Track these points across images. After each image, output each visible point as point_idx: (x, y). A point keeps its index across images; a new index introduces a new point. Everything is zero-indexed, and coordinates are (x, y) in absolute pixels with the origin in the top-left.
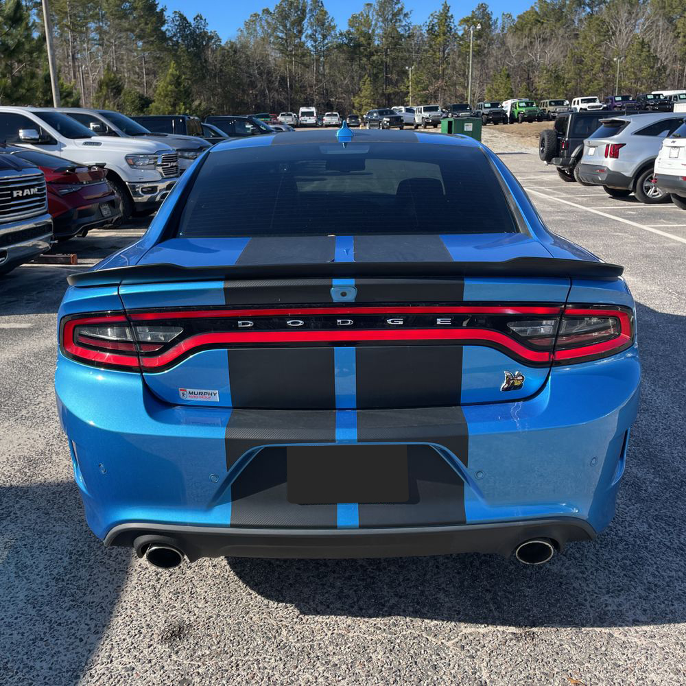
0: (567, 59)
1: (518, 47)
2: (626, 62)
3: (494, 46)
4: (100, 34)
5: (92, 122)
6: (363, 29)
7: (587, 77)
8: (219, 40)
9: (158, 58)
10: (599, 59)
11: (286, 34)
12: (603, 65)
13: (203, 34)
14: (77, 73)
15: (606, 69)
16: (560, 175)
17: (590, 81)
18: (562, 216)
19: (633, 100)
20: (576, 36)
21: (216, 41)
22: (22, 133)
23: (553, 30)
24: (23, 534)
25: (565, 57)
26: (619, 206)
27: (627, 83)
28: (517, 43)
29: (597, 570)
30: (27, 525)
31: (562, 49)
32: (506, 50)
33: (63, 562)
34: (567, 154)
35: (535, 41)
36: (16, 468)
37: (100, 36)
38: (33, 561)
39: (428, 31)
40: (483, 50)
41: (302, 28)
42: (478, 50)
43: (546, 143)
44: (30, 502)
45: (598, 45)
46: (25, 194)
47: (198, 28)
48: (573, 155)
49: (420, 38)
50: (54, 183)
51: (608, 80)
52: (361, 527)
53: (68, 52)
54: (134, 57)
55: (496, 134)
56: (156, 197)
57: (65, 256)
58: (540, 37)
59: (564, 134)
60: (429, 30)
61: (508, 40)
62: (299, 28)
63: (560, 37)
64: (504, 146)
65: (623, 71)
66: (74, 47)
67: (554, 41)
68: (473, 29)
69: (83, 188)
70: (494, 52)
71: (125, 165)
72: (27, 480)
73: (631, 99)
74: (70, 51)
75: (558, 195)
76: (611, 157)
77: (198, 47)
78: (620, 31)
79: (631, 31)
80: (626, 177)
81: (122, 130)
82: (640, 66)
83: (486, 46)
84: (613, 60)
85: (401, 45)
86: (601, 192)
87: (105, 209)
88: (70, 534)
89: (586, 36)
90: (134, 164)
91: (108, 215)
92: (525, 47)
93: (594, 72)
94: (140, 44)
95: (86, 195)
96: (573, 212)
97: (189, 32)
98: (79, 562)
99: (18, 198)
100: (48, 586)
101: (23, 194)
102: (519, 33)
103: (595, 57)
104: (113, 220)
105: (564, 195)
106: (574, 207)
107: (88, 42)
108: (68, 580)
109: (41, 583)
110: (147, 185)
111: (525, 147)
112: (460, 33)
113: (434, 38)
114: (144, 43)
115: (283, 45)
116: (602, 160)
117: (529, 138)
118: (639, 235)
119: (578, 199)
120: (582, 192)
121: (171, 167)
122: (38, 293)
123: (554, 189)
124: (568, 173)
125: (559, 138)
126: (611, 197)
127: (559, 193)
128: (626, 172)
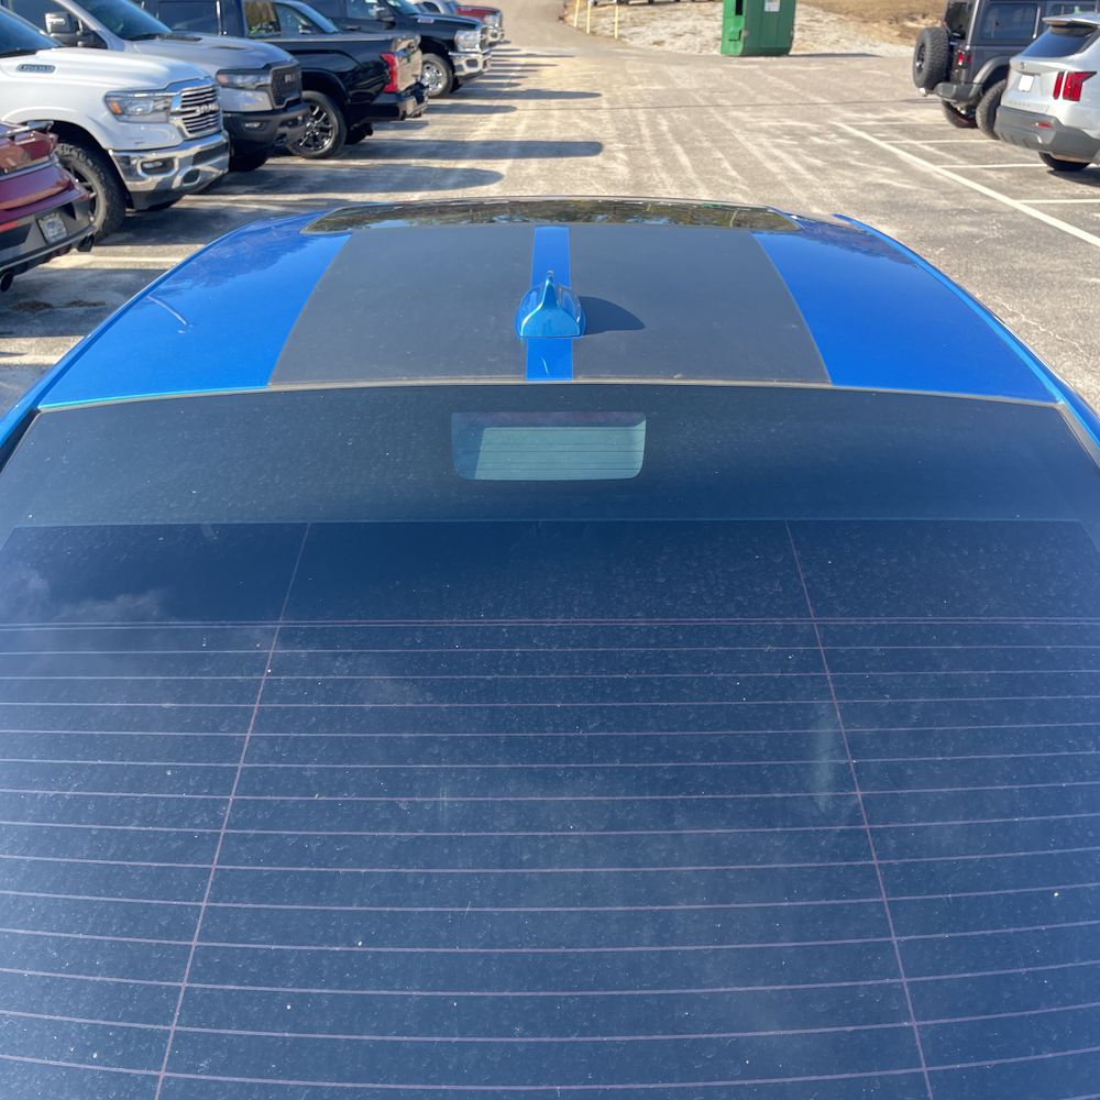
5: (50, 11)
16: (947, 114)
18: (972, 224)
26: (1074, 197)
34: (968, 75)
43: (928, 54)
48: (978, 79)
55: (819, 16)
56: (171, 180)
59: (963, 37)
64: (832, 40)
71: (104, 115)
75: (951, 162)
76: (1065, 97)
80: (1091, 138)
81: (111, 30)
86: (1033, 160)
87: (52, 225)
90: (123, 113)
91: (59, 238)
96: (989, 211)
105: (963, 165)
106: (987, 197)
110: (153, 156)
111: (870, 41)
116: (1047, 103)
117: (876, 25)
120: (1001, 157)
121: (202, 115)
123: (942, 148)
124: (963, 112)
125: (952, 43)
126: (1050, 172)
127: (951, 157)
128: (1092, 129)
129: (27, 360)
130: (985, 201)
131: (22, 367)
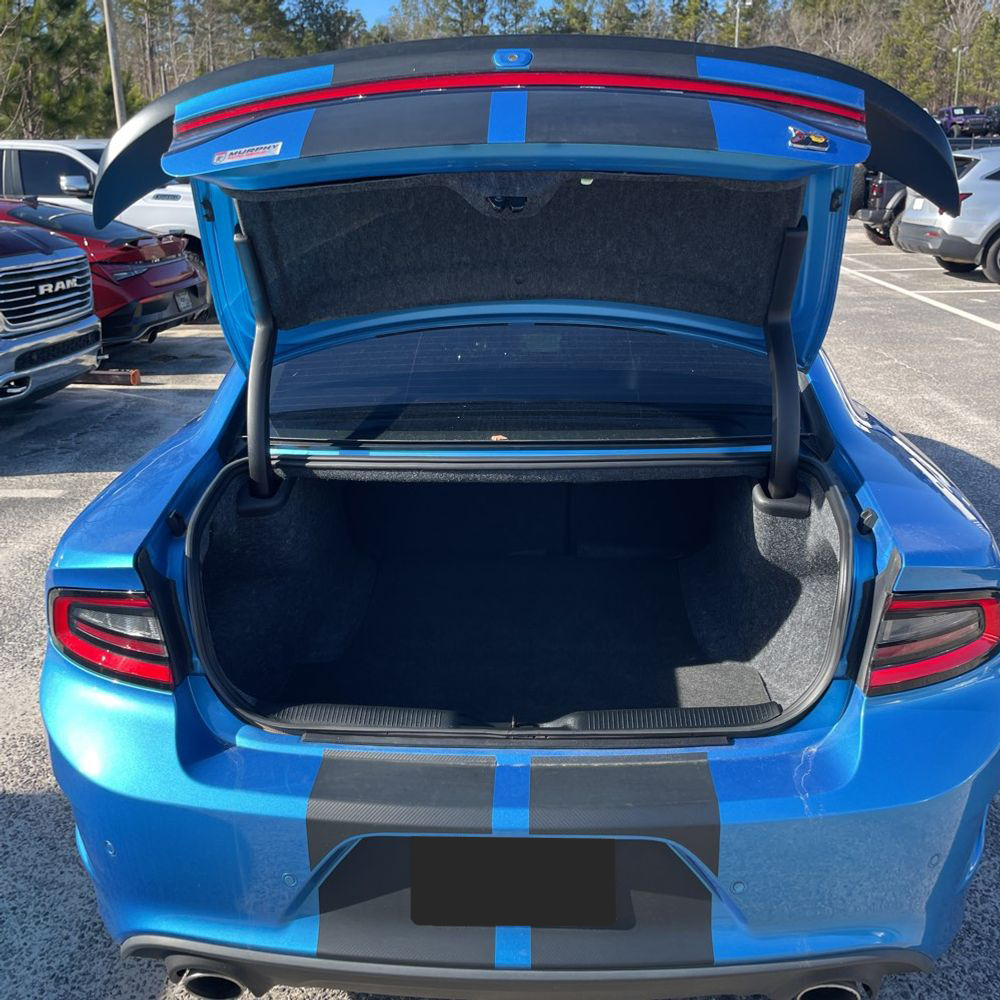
0: (881, 49)
1: (807, 31)
2: (971, 55)
3: (771, 30)
4: (190, 16)
6: (575, 6)
7: (912, 77)
8: (363, 22)
9: (274, 52)
10: (930, 49)
11: (461, 14)
12: (935, 58)
13: (340, 14)
14: (157, 74)
15: (940, 64)
16: (869, 235)
17: (917, 82)
18: (872, 306)
19: (981, 113)
20: (896, 14)
21: (358, 25)
22: (64, 182)
23: (860, 5)
24: (14, 887)
25: (878, 46)
26: (959, 289)
27: (971, 86)
28: (806, 25)
29: (929, 990)
30: (22, 869)
31: (874, 33)
32: (789, 36)
33: (69, 945)
34: (881, 203)
35: (833, 23)
36: (15, 758)
37: (191, 19)
38: (24, 941)
39: (672, 8)
40: (754, 37)
41: (485, 6)
42: (747, 36)
44: (29, 824)
45: (929, 28)
46: (57, 289)
47: (332, 6)
48: (890, 205)
49: (660, 18)
50: (106, 263)
51: (943, 81)
52: (534, 968)
53: (144, 44)
54: (240, 50)
57: (122, 372)
58: (841, 17)
59: (876, 174)
60: (675, 6)
61: (793, 20)
62: (481, 5)
63: (871, 16)
65: (967, 67)
66: (152, 36)
67: (862, 22)
68: (740, 6)
69: (149, 269)
70: (771, 39)
72: (28, 782)
73: (978, 112)
74: (147, 42)
75: (866, 268)
77: (333, 35)
78: (963, 7)
79: (979, 7)
80: (970, 244)
82: (992, 60)
83: (760, 30)
84: (950, 51)
85: (631, 28)
86: (932, 264)
87: (183, 299)
88: (85, 889)
89: (910, 15)
91: (188, 309)
92: (819, 31)
93: (922, 70)
94: (248, 30)
95: (156, 280)
96: (887, 298)
97: (319, 12)
98: (95, 946)
99: (47, 295)
100: (42, 992)
101: (53, 289)
102: (810, 10)
103: (924, 46)
104: (194, 315)
105: (875, 269)
106: (889, 289)
107: (172, 30)
108: (74, 981)
109: (33, 985)
112: (720, 11)
113: (682, 19)
114: (254, 29)
115: (456, 30)
116: (935, 218)
118: (991, 342)
119: (896, 275)
120: (908, 264)
122: (79, 435)
123: (859, 258)
124: (882, 233)
125: (868, 179)
126: (946, 273)
127: (867, 264)
128: (971, 237)
129: (168, 387)
130: (888, 292)
131: (166, 391)
